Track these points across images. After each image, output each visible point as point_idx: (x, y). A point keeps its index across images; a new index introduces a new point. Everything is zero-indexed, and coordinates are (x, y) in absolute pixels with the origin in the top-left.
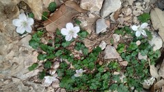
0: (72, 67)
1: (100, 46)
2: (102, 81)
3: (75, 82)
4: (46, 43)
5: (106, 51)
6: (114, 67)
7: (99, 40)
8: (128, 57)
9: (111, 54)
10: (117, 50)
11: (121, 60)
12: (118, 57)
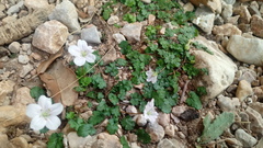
0: (140, 87)
1: (119, 41)
2: (171, 50)
3: (165, 87)
4: (91, 112)
5: (129, 35)
6: (153, 31)
7: (110, 41)
8: (144, 12)
9: (134, 30)
10: (130, 21)
11: (146, 22)
12: (141, 25)
